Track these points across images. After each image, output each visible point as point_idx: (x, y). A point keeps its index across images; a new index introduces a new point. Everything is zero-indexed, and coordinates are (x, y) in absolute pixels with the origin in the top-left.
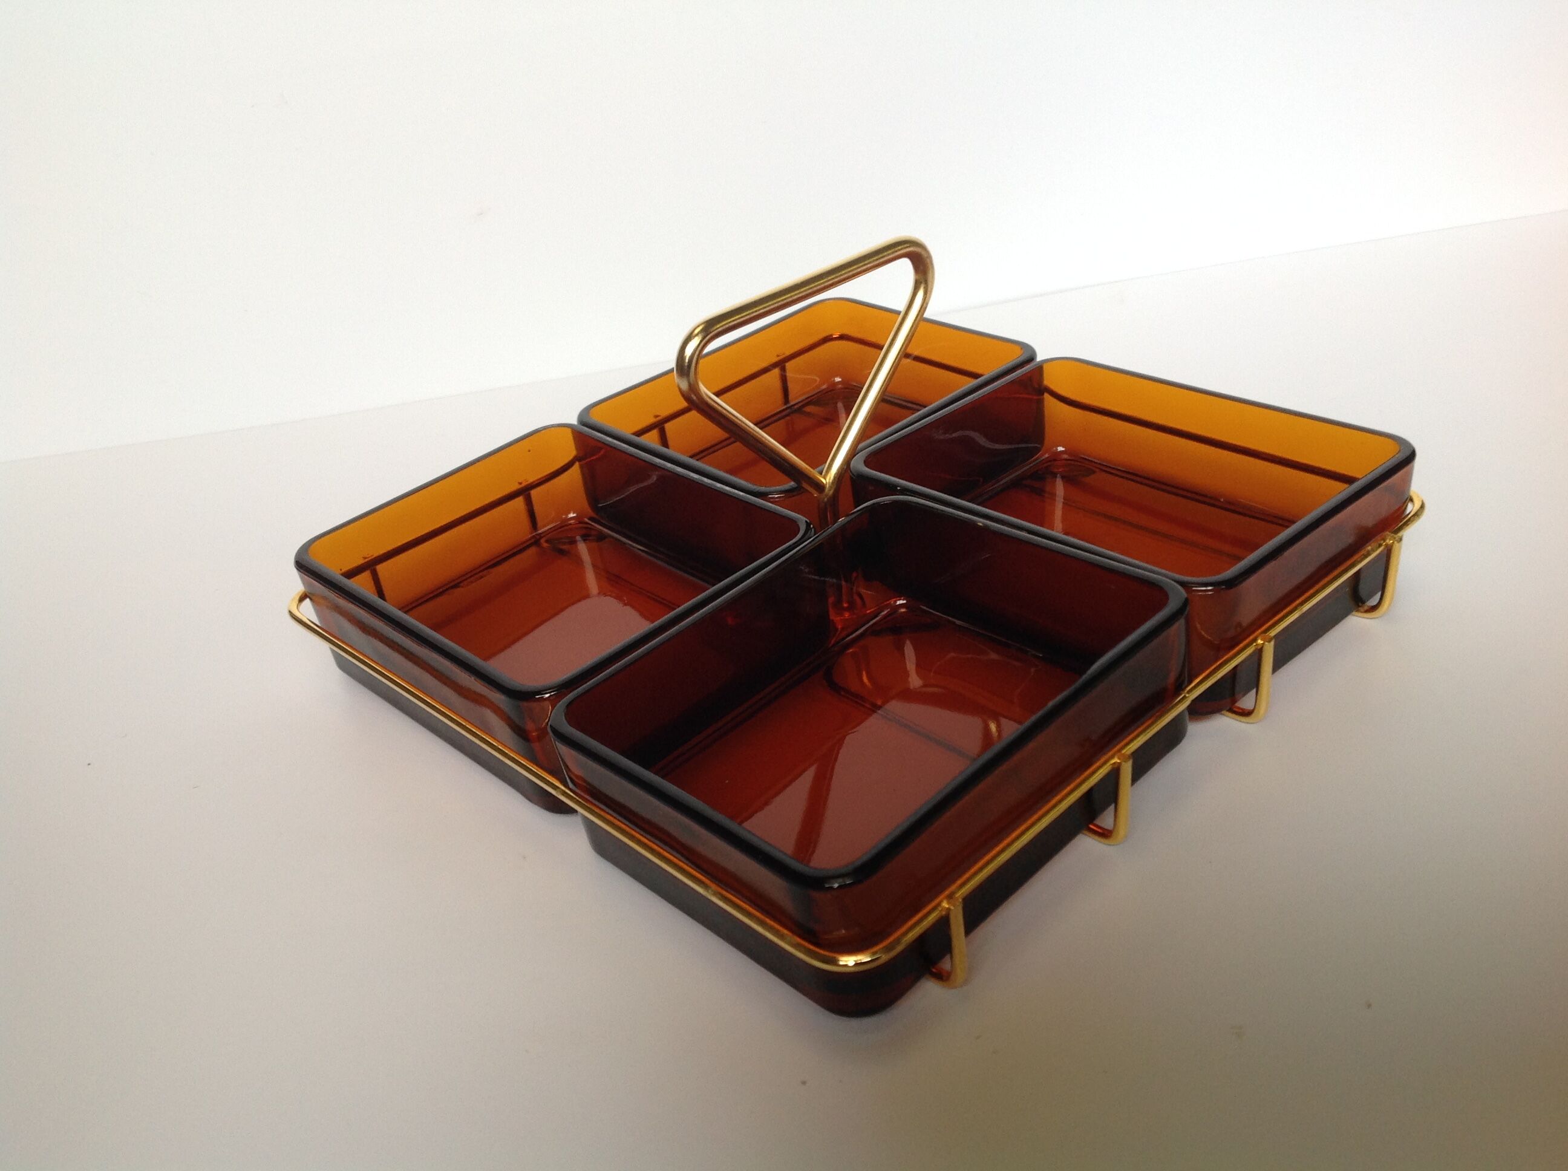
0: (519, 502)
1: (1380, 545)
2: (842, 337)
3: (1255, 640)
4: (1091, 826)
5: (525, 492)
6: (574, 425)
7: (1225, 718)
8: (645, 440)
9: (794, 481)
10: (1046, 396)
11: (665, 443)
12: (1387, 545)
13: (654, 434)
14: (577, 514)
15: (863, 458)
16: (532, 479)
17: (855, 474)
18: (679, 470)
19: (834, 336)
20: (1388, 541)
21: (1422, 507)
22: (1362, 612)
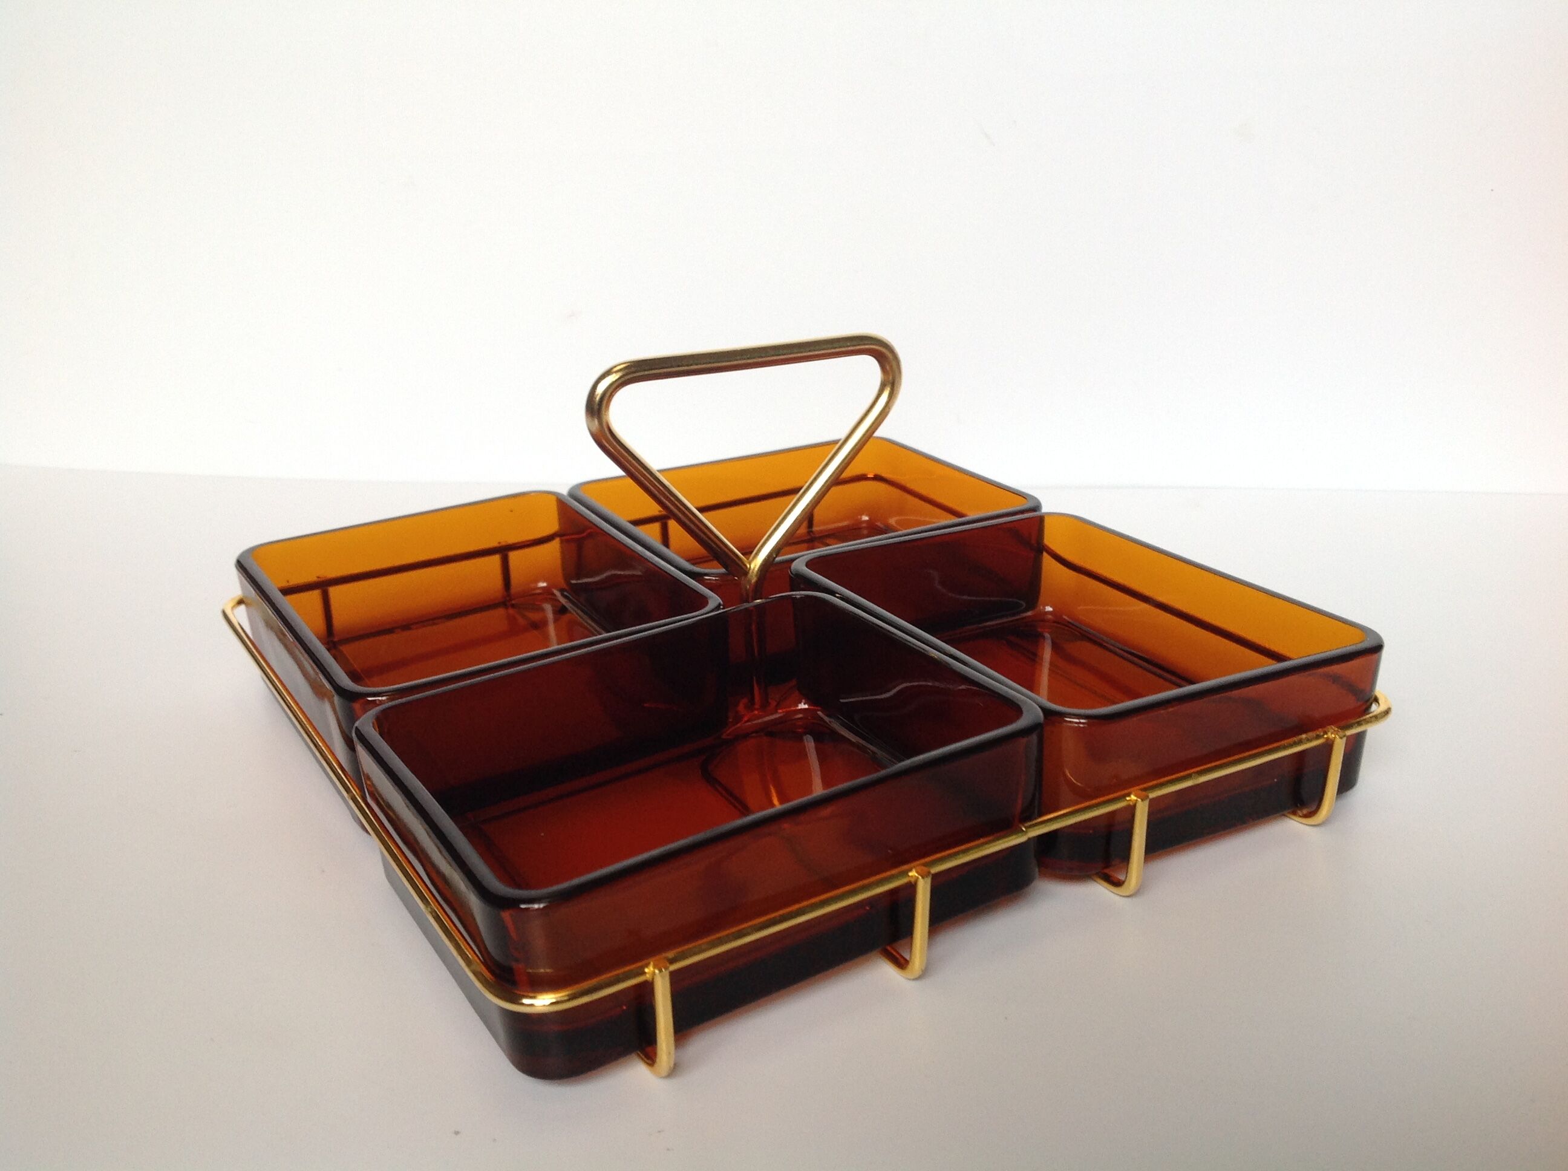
0: (496, 559)
1: (1318, 737)
2: (878, 478)
3: (1129, 795)
4: (889, 948)
5: (503, 551)
6: (563, 495)
7: (1101, 887)
8: (640, 531)
9: (724, 568)
10: (1045, 554)
11: (666, 542)
12: (1328, 739)
13: (656, 527)
14: (548, 585)
15: (807, 560)
16: (512, 540)
17: (794, 573)
18: (639, 548)
19: (869, 476)
20: (1329, 734)
21: (1387, 712)
22: (1300, 817)
